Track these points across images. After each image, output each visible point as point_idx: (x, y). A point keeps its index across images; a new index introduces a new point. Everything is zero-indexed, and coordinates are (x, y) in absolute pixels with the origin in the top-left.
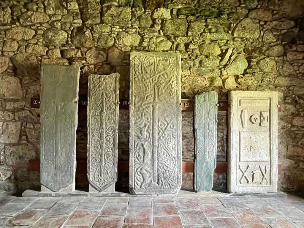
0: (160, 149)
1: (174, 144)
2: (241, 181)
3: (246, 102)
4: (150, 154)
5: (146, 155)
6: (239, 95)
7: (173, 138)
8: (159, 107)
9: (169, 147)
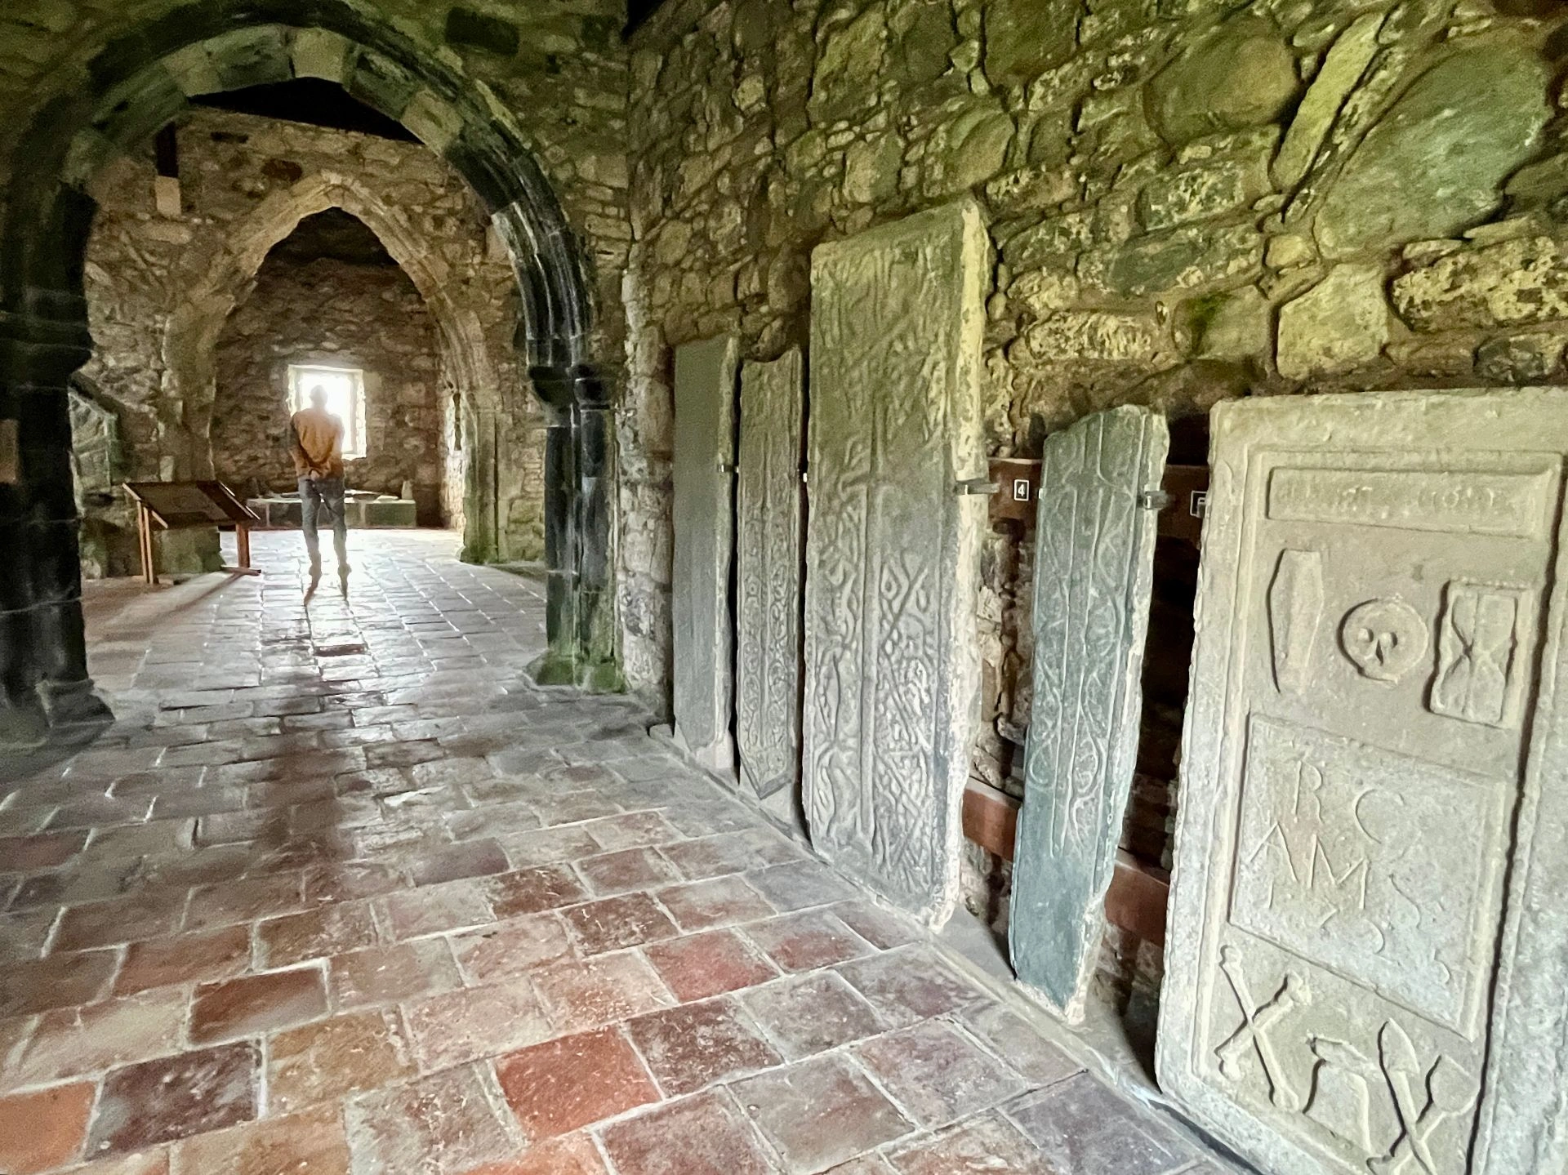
0: (882, 695)
1: (928, 691)
2: (1224, 1053)
3: (1315, 489)
4: (854, 704)
5: (843, 707)
6: (1266, 432)
7: (926, 660)
8: (887, 500)
9: (910, 696)
